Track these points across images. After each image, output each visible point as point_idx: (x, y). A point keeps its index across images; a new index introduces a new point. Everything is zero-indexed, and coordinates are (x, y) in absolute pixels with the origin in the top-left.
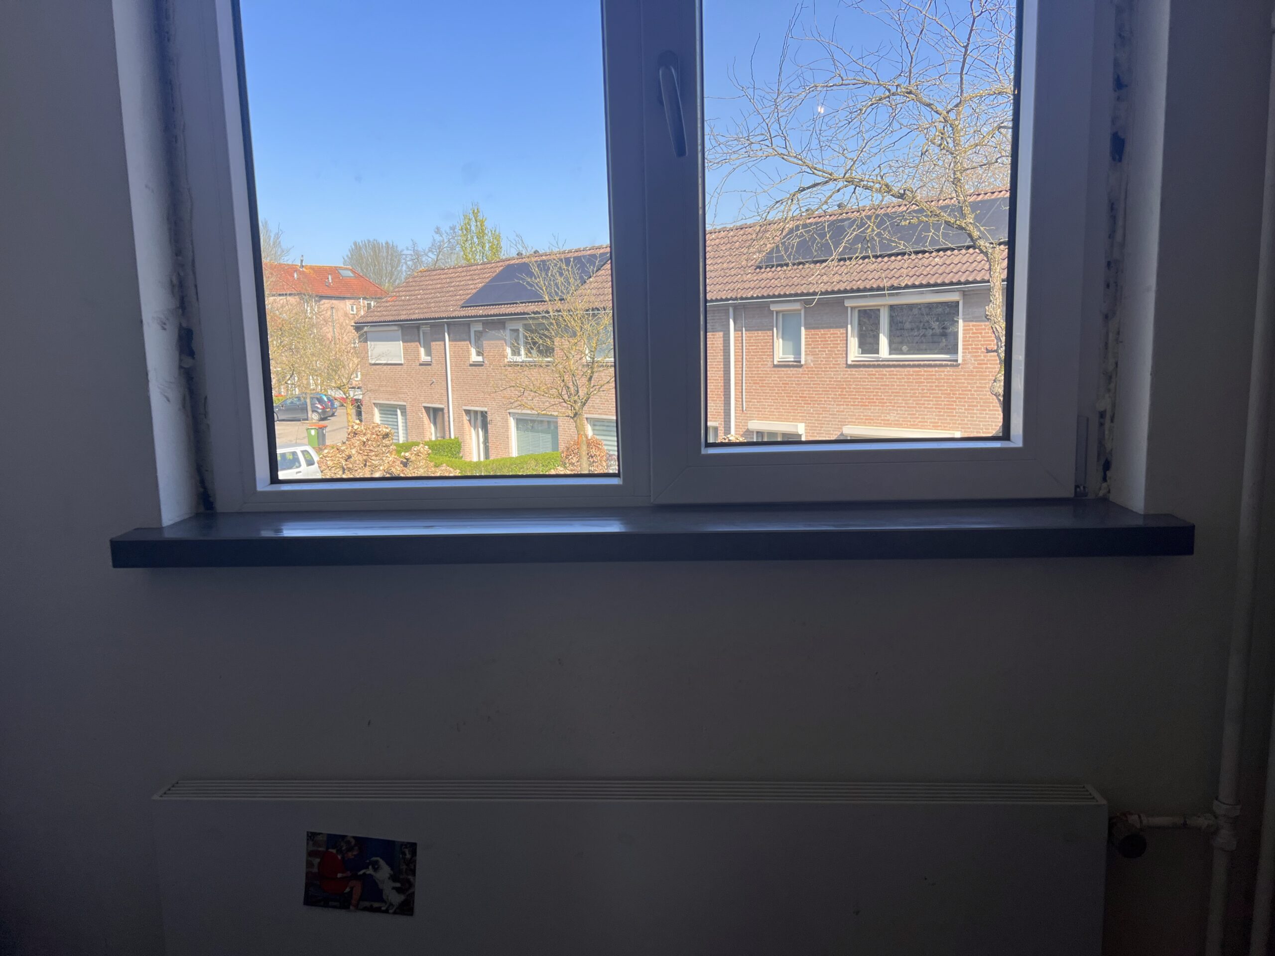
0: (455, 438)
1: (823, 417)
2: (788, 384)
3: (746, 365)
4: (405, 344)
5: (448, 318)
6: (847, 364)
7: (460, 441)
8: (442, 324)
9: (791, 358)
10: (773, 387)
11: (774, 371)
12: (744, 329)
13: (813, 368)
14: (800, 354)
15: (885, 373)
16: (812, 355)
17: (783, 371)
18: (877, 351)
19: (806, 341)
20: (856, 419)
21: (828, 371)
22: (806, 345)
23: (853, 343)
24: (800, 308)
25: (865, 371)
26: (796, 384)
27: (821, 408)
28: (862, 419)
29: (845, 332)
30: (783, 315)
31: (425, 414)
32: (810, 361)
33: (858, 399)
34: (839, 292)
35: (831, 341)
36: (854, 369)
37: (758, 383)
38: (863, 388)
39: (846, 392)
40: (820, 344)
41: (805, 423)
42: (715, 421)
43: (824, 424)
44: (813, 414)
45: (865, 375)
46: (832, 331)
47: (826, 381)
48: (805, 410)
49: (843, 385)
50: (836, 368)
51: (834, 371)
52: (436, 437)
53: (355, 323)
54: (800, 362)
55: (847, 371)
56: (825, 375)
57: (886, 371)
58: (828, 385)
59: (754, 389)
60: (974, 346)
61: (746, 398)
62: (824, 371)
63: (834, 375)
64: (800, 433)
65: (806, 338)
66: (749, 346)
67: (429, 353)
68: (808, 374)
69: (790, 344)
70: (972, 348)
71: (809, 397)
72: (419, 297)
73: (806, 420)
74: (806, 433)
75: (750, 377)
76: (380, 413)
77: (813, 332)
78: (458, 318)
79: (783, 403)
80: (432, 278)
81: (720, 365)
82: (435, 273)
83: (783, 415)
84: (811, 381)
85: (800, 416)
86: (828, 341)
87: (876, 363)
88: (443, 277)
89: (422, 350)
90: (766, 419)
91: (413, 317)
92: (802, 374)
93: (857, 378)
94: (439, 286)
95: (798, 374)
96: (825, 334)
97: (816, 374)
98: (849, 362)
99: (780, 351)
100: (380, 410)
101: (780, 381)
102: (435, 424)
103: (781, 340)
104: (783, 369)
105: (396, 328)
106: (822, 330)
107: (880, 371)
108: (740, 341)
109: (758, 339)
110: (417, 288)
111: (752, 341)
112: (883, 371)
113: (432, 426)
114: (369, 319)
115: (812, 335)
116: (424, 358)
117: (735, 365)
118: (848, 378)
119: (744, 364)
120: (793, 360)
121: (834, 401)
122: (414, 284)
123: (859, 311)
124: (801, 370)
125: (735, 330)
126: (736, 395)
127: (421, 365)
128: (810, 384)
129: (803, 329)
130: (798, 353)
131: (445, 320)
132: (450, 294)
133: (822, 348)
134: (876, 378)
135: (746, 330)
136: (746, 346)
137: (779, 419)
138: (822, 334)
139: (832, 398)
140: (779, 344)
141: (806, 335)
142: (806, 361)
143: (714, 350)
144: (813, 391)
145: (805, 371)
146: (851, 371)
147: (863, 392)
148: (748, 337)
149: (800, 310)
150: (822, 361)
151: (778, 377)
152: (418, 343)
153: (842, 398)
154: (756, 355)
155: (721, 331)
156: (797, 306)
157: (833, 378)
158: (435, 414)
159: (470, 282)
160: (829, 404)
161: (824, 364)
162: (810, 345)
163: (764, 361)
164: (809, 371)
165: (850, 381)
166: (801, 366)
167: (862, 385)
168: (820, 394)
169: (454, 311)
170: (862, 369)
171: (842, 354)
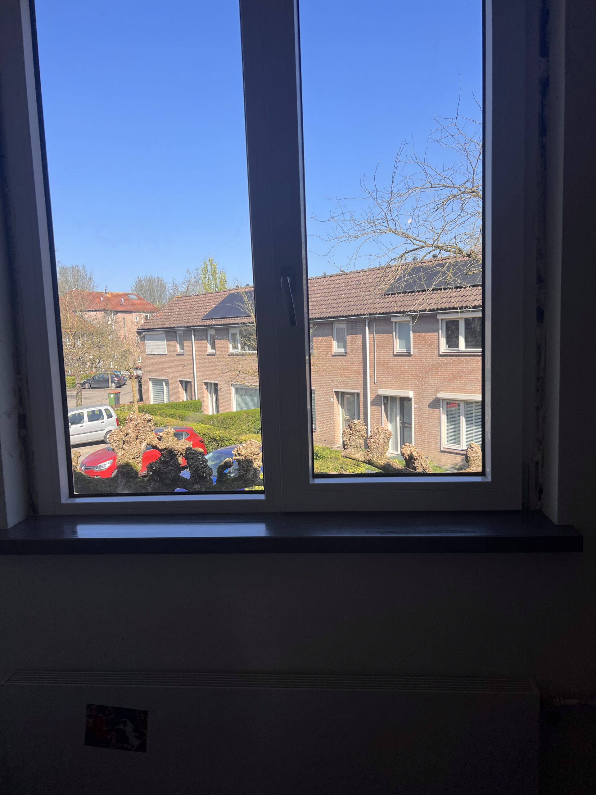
0: (198, 399)
1: (425, 387)
2: (403, 366)
3: (377, 355)
4: (168, 342)
5: (194, 326)
6: (439, 354)
7: (201, 401)
8: (190, 330)
9: (404, 350)
10: (393, 368)
11: (394, 359)
12: (375, 333)
13: (418, 356)
14: (410, 348)
15: (463, 360)
16: (417, 348)
17: (400, 358)
18: (457, 346)
19: (413, 340)
20: (445, 388)
21: (427, 359)
22: (413, 342)
23: (443, 341)
24: (409, 320)
25: (451, 359)
26: (408, 367)
27: (423, 381)
28: (449, 388)
29: (438, 334)
30: (399, 324)
31: (180, 385)
32: (416, 352)
33: (446, 376)
34: (434, 310)
35: (429, 340)
36: (444, 358)
37: (384, 366)
38: (450, 369)
39: (439, 371)
40: (422, 342)
41: (414, 391)
42: (357, 389)
43: (426, 391)
44: (418, 385)
45: (451, 361)
46: (430, 334)
47: (426, 365)
48: (413, 383)
49: (437, 367)
50: (432, 357)
51: (431, 359)
52: (187, 399)
53: (138, 330)
54: (410, 353)
55: (439, 359)
56: (425, 361)
57: (464, 359)
58: (427, 367)
59: (381, 370)
61: (376, 375)
62: (425, 359)
63: (431, 361)
64: (411, 397)
65: (413, 338)
66: (378, 343)
67: (182, 348)
68: (415, 361)
69: (404, 342)
71: (416, 375)
72: (176, 313)
73: (415, 389)
74: (414, 397)
75: (379, 362)
76: (153, 384)
77: (418, 334)
78: (200, 326)
79: (400, 378)
80: (184, 301)
81: (360, 355)
82: (186, 298)
83: (400, 386)
84: (417, 365)
85: (410, 387)
86: (427, 340)
87: (457, 354)
88: (191, 301)
89: (178, 346)
90: (390, 388)
91: (173, 326)
92: (411, 360)
93: (446, 363)
94: (189, 306)
95: (409, 360)
96: (425, 336)
97: (420, 361)
98: (441, 353)
99: (398, 346)
100: (153, 382)
101: (398, 365)
102: (186, 391)
103: (398, 339)
104: (399, 357)
105: (162, 332)
106: (423, 333)
107: (460, 359)
108: (372, 340)
109: (384, 339)
110: (175, 308)
111: (380, 340)
112: (462, 359)
113: (184, 392)
114: (146, 327)
115: (417, 336)
116: (179, 350)
117: (370, 355)
118: (440, 363)
119: (375, 354)
120: (405, 351)
121: (432, 377)
122: (173, 305)
123: (446, 321)
124: (410, 358)
125: (369, 333)
126: (370, 373)
127: (177, 355)
128: (416, 367)
129: (411, 332)
130: (408, 347)
131: (192, 328)
132: (195, 311)
133: (423, 344)
134: (457, 363)
135: (376, 334)
136: (376, 343)
137: (398, 388)
138: (423, 336)
139: (430, 375)
140: (397, 342)
141: (413, 336)
142: (413, 353)
143: (356, 346)
144: (418, 371)
145: (413, 358)
146: (441, 359)
147: (449, 372)
148: (377, 337)
149: (410, 321)
150: (423, 352)
151: (397, 362)
152: (176, 342)
153: (436, 375)
154: (383, 349)
155: (361, 334)
156: (408, 319)
157: (430, 363)
158: (186, 385)
159: (208, 304)
160: (428, 379)
161: (425, 354)
162: (416, 342)
163: (387, 353)
164: (415, 359)
165: (442, 365)
166: (410, 356)
167: (449, 367)
168: (422, 373)
169: (197, 322)
170: (448, 357)
171: (436, 348)
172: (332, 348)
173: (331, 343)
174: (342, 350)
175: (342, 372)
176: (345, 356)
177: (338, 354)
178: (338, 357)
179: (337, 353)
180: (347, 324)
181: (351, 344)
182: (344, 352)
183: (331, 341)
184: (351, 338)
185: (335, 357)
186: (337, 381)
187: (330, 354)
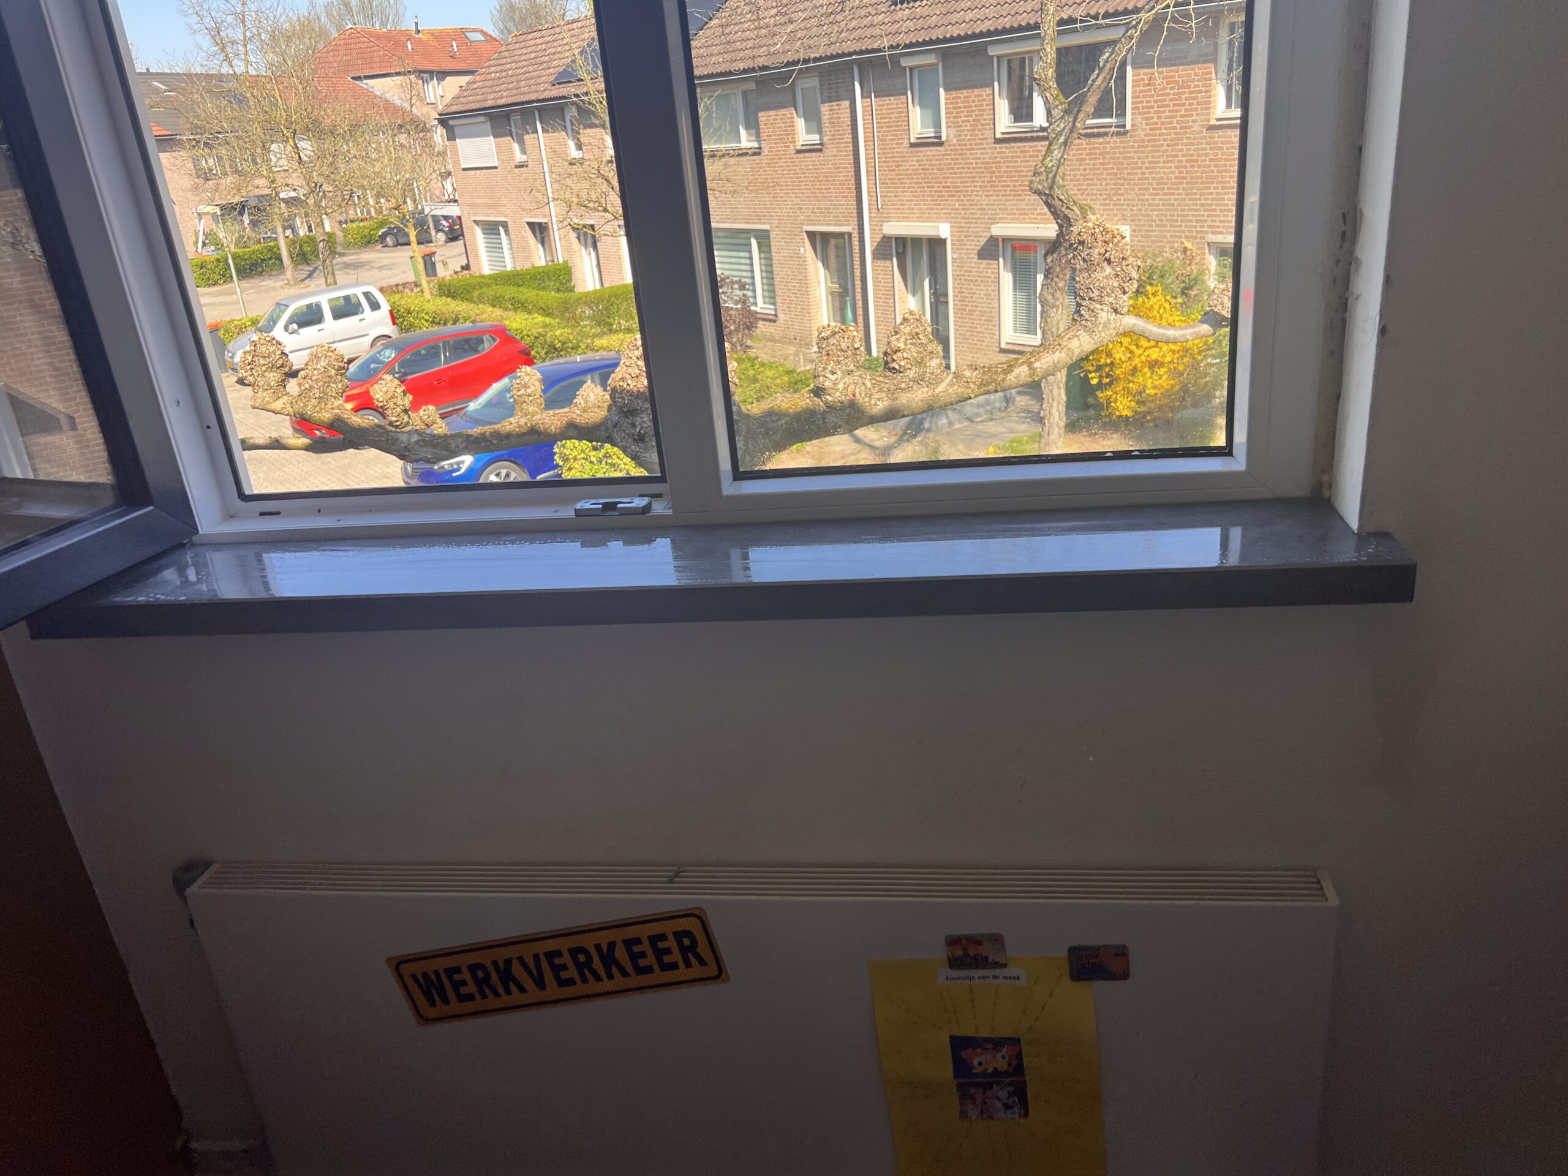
0: (564, 261)
1: (971, 214)
2: (928, 169)
3: (879, 145)
4: (497, 140)
5: (538, 101)
6: (995, 137)
7: (570, 265)
8: (532, 110)
9: (931, 132)
10: (911, 174)
11: (912, 152)
12: (873, 95)
13: (955, 145)
14: (940, 127)
15: (1040, 148)
16: (955, 127)
17: (922, 151)
18: (1029, 117)
19: (946, 109)
20: (1008, 214)
21: (973, 149)
22: (946, 113)
23: (1003, 107)
24: (936, 61)
25: (1017, 148)
26: (938, 169)
27: (967, 201)
28: (1015, 214)
29: (991, 92)
30: (917, 72)
31: (529, 232)
32: (952, 136)
33: (1009, 186)
34: (981, 35)
35: (976, 106)
36: (1004, 145)
37: (894, 170)
38: (1016, 171)
39: (996, 177)
40: (963, 112)
41: (951, 222)
42: (847, 225)
43: (971, 223)
44: (958, 209)
45: (1016, 152)
46: (977, 92)
47: (972, 163)
48: (949, 205)
49: (991, 167)
50: (982, 144)
51: (981, 149)
52: (547, 262)
53: (440, 115)
54: (940, 137)
55: (995, 148)
56: (971, 154)
58: (974, 168)
59: (889, 179)
60: (1145, 104)
61: (881, 192)
62: (968, 150)
63: (981, 154)
64: (943, 237)
65: (946, 104)
66: (881, 118)
67: (524, 151)
68: (950, 155)
69: (929, 113)
70: (1143, 107)
71: (953, 187)
72: (510, 73)
73: (952, 218)
74: (951, 236)
75: (884, 162)
76: (484, 234)
77: (954, 94)
78: (549, 99)
79: (923, 196)
80: (527, 44)
81: (848, 147)
82: (530, 36)
83: (924, 213)
84: (955, 164)
85: (945, 214)
86: (971, 106)
87: (1029, 135)
88: (538, 41)
89: (516, 146)
90: (906, 219)
91: (502, 102)
92: (944, 155)
93: (1008, 157)
94: (533, 55)
95: (940, 155)
96: (967, 97)
97: (960, 155)
98: (998, 135)
99: (918, 125)
100: (483, 229)
101: (919, 165)
102: (543, 243)
103: (918, 108)
104: (921, 149)
105: (482, 119)
106: (965, 91)
107: (1035, 146)
108: (869, 111)
109: (891, 109)
110: (509, 60)
111: (884, 111)
112: (1037, 146)
113: (540, 246)
114: (454, 108)
115: (953, 98)
116: (519, 157)
117: (865, 146)
118: (996, 157)
119: (876, 145)
120: (933, 135)
121: (983, 191)
122: (507, 54)
123: (1007, 61)
124: (942, 149)
125: (863, 97)
126: (868, 188)
127: (516, 167)
128: (953, 168)
129: (942, 90)
130: (937, 125)
131: (537, 104)
132: (544, 66)
133: (965, 116)
134: (1031, 156)
135: (875, 97)
136: (877, 119)
137: (921, 219)
138: (964, 97)
139: (980, 186)
140: (916, 113)
141: (946, 99)
142: (947, 137)
143: (840, 127)
144: (958, 178)
145: (947, 150)
146: (1000, 148)
147: (1015, 176)
148: (879, 105)
149: (937, 64)
150: (966, 135)
151: (917, 161)
152: (509, 138)
153: (991, 186)
154: (889, 131)
155: (847, 99)
156: (932, 59)
157: (979, 158)
158: (540, 230)
160: (977, 196)
161: (969, 140)
162: (951, 113)
163: (899, 139)
164: (951, 150)
165: (1000, 162)
167: (1013, 167)
168: (965, 182)
169: (544, 90)
170: (1013, 144)
171: (988, 124)
172: (794, 134)
173: (793, 122)
174: (815, 138)
175: (818, 189)
176: (820, 150)
177: (808, 147)
178: (807, 155)
179: (806, 145)
180: (819, 77)
181: (830, 123)
182: (818, 142)
183: (793, 118)
184: (831, 110)
185: (801, 155)
186: (809, 209)
187: (792, 148)
